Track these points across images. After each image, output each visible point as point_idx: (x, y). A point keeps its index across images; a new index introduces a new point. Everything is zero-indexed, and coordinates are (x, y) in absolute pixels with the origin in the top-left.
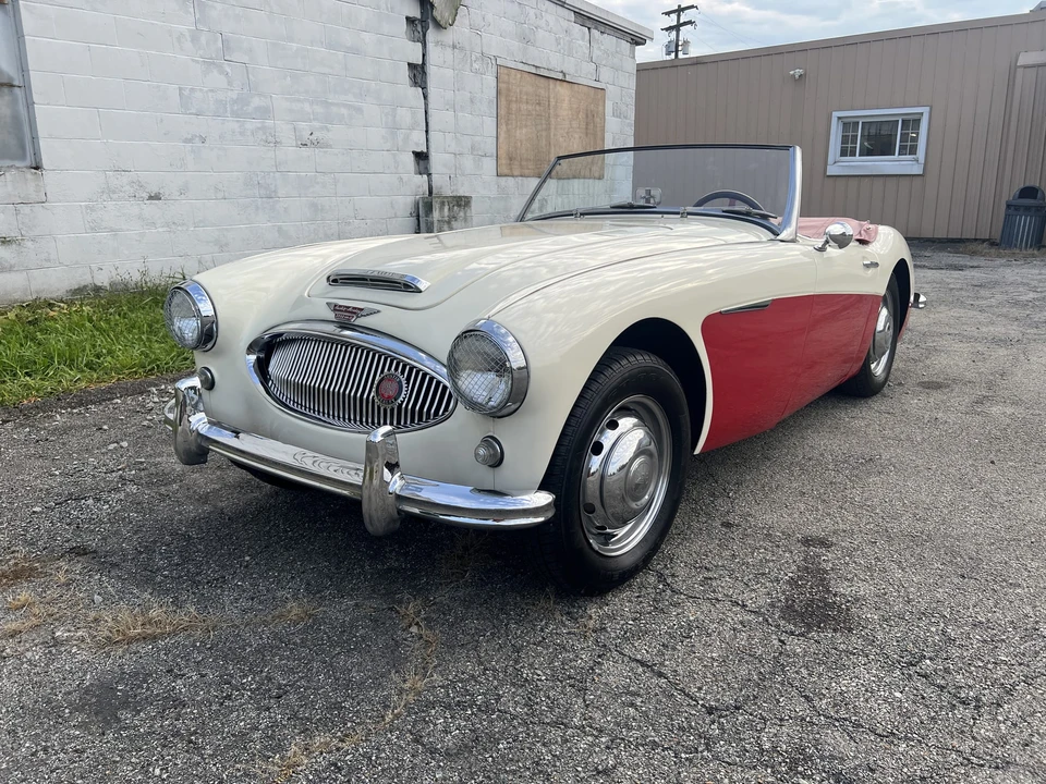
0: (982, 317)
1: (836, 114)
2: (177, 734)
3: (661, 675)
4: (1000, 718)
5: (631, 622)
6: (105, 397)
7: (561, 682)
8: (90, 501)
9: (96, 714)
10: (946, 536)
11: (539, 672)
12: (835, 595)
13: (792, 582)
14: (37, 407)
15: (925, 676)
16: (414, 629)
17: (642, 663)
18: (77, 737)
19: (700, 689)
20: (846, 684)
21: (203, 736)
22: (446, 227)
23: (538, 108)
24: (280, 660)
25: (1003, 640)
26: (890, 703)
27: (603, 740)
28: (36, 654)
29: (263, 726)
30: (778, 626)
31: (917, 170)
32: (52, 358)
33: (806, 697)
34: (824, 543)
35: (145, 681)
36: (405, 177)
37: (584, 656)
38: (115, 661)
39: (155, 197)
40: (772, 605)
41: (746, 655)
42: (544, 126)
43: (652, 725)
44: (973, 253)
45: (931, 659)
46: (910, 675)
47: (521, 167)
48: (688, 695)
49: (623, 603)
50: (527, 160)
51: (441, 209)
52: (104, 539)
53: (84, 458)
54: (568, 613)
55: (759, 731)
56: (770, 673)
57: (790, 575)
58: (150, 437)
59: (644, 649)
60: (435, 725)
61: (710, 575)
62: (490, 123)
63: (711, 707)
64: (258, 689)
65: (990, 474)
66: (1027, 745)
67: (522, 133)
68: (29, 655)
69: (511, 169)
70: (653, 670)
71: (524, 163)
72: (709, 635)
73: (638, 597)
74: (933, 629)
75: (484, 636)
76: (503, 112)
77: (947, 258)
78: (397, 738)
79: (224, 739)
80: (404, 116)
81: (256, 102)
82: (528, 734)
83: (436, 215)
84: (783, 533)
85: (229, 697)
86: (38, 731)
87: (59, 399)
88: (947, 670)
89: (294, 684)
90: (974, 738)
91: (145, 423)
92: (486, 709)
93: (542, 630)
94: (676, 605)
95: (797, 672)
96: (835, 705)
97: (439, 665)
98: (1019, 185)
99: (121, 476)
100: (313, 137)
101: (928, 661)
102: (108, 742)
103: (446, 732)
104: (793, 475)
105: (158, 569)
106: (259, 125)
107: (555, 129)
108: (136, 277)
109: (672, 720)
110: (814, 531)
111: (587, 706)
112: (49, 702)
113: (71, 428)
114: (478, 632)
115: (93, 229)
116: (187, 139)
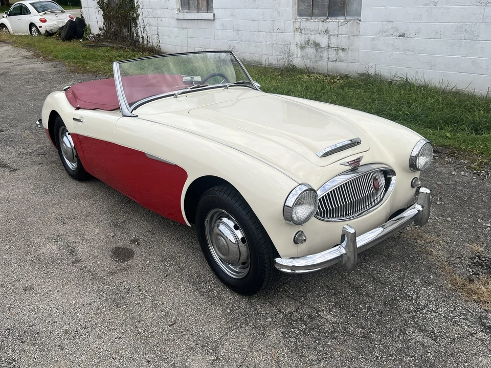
39: (402, 36)
115: (373, 49)
116: (426, 4)
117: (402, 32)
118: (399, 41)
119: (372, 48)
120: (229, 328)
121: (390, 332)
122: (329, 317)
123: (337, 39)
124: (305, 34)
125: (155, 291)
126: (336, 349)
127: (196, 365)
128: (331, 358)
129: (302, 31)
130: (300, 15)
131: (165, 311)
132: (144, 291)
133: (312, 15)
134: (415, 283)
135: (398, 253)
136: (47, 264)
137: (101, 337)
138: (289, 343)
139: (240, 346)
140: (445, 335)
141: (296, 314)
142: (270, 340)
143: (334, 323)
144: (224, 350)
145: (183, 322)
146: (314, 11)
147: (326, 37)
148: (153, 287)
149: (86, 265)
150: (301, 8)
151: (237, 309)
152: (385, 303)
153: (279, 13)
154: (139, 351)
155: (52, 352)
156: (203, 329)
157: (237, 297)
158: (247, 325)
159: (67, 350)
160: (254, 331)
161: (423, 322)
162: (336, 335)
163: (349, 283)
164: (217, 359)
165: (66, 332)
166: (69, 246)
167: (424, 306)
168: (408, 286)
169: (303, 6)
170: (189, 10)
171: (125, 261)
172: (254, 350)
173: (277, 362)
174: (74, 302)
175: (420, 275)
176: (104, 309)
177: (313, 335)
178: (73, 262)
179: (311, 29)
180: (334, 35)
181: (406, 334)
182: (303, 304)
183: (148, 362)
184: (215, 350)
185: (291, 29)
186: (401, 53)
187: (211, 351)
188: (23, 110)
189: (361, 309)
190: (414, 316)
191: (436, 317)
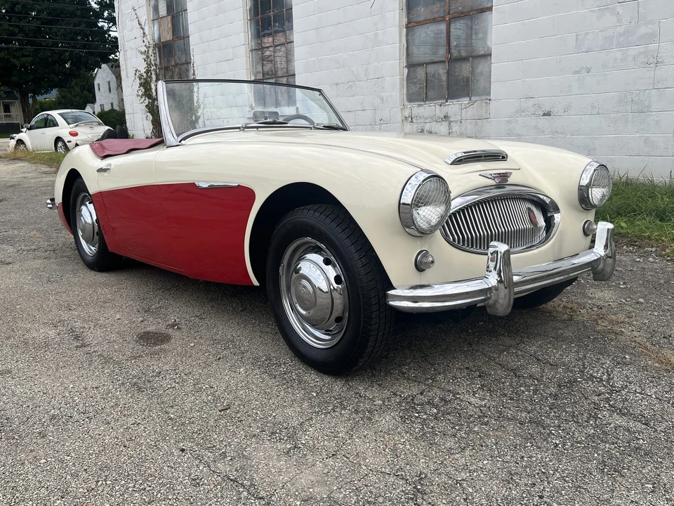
39: (547, 114)
81: (643, 30)
106: (642, 50)
116: (576, 71)
117: (547, 109)
118: (543, 122)
119: (508, 134)
120: (315, 413)
121: (573, 416)
122: (472, 400)
123: (460, 126)
124: (417, 123)
125: (200, 374)
126: (488, 436)
127: (261, 454)
128: (482, 446)
129: (413, 120)
130: (410, 100)
131: (213, 394)
132: (183, 375)
133: (426, 99)
134: (603, 364)
135: (571, 334)
136: (38, 348)
137: (109, 423)
138: (412, 429)
139: (332, 433)
140: (662, 418)
141: (422, 397)
142: (380, 425)
143: (482, 407)
144: (307, 437)
145: (242, 407)
146: (429, 93)
147: (445, 124)
148: (197, 371)
149: (96, 349)
150: (411, 92)
151: (327, 393)
152: (560, 386)
153: (382, 99)
154: (168, 438)
155: (27, 440)
156: (274, 414)
157: (327, 379)
158: (344, 408)
159: (50, 438)
160: (354, 415)
161: (624, 404)
162: (486, 420)
163: (500, 365)
164: (295, 447)
165: (53, 417)
166: (73, 332)
167: (622, 387)
168: (594, 367)
169: (414, 89)
170: (265, 106)
171: (155, 344)
172: (354, 437)
173: (394, 450)
174: (71, 386)
175: (609, 356)
176: (118, 393)
177: (449, 420)
178: (77, 347)
179: (426, 116)
180: (456, 122)
181: (600, 418)
182: (430, 386)
183: (183, 450)
184: (291, 437)
185: (399, 118)
186: (547, 136)
187: (286, 438)
188: (32, 215)
189: (523, 392)
190: (608, 398)
191: (644, 398)
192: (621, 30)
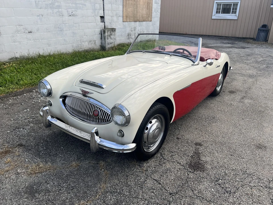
0: (247, 67)
1: (216, 1)
2: (49, 200)
3: (160, 184)
4: (235, 197)
5: (154, 168)
6: (22, 93)
7: (137, 185)
8: (22, 129)
9: (30, 194)
10: (229, 143)
11: (132, 183)
12: (201, 161)
13: (192, 157)
14: (4, 97)
15: (219, 184)
16: (103, 170)
17: (156, 180)
18: (26, 201)
19: (169, 188)
20: (202, 187)
21: (55, 201)
22: (109, 37)
23: (134, 2)
24: (72, 179)
25: (238, 175)
26: (211, 192)
27: (146, 202)
28: (14, 177)
29: (69, 198)
30: (187, 170)
31: (236, 18)
32: (7, 81)
33: (192, 190)
34: (200, 145)
35: (40, 185)
36: (98, 23)
37: (142, 178)
38: (33, 179)
39: (30, 32)
40: (187, 163)
41: (179, 178)
42: (136, 7)
43: (157, 198)
44: (248, 43)
45: (221, 180)
46: (216, 184)
47: (129, 19)
48: (166, 190)
49: (152, 163)
50: (131, 17)
51: (108, 32)
52: (26, 141)
53: (19, 114)
54: (139, 165)
55: (181, 200)
56: (185, 183)
57: (192, 154)
58: (35, 107)
59: (156, 176)
60: (108, 198)
61: (173, 154)
62: (121, 7)
63: (171, 193)
64: (67, 187)
65: (242, 123)
66: (240, 204)
67: (130, 10)
68: (12, 177)
69: (127, 20)
70: (158, 182)
71: (130, 18)
72: (172, 172)
73: (156, 160)
74: (223, 171)
75: (119, 172)
76: (124, 4)
77: (242, 44)
78: (100, 201)
79: (60, 201)
80: (97, 6)
81: (56, 4)
82: (129, 200)
83: (106, 34)
84: (191, 141)
85: (60, 190)
86: (17, 199)
87: (10, 94)
88: (224, 183)
89: (75, 186)
90: (228, 202)
91: (33, 102)
92: (120, 193)
93: (133, 171)
94: (164, 163)
95: (191, 183)
96: (199, 192)
97: (109, 181)
98: (262, 24)
99: (28, 121)
100: (73, 13)
101: (220, 180)
102: (33, 202)
103: (111, 200)
104: (195, 123)
105: (41, 151)
106: (58, 11)
107: (139, 8)
108: (26, 55)
109: (162, 196)
110: (198, 141)
111: (143, 192)
112: (18, 191)
113: (14, 104)
114: (118, 171)
116: (38, 15)
117: (30, 30)
118: (29, 35)
192: (50, 2)
